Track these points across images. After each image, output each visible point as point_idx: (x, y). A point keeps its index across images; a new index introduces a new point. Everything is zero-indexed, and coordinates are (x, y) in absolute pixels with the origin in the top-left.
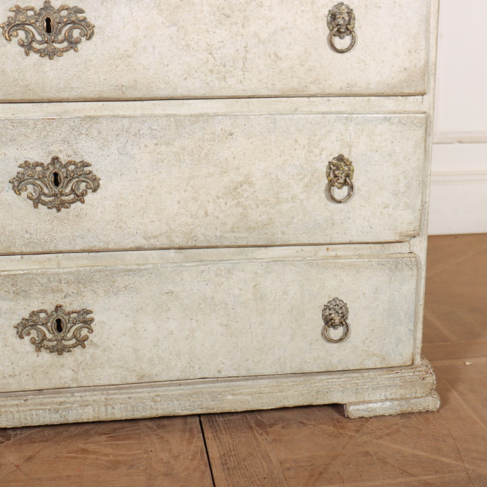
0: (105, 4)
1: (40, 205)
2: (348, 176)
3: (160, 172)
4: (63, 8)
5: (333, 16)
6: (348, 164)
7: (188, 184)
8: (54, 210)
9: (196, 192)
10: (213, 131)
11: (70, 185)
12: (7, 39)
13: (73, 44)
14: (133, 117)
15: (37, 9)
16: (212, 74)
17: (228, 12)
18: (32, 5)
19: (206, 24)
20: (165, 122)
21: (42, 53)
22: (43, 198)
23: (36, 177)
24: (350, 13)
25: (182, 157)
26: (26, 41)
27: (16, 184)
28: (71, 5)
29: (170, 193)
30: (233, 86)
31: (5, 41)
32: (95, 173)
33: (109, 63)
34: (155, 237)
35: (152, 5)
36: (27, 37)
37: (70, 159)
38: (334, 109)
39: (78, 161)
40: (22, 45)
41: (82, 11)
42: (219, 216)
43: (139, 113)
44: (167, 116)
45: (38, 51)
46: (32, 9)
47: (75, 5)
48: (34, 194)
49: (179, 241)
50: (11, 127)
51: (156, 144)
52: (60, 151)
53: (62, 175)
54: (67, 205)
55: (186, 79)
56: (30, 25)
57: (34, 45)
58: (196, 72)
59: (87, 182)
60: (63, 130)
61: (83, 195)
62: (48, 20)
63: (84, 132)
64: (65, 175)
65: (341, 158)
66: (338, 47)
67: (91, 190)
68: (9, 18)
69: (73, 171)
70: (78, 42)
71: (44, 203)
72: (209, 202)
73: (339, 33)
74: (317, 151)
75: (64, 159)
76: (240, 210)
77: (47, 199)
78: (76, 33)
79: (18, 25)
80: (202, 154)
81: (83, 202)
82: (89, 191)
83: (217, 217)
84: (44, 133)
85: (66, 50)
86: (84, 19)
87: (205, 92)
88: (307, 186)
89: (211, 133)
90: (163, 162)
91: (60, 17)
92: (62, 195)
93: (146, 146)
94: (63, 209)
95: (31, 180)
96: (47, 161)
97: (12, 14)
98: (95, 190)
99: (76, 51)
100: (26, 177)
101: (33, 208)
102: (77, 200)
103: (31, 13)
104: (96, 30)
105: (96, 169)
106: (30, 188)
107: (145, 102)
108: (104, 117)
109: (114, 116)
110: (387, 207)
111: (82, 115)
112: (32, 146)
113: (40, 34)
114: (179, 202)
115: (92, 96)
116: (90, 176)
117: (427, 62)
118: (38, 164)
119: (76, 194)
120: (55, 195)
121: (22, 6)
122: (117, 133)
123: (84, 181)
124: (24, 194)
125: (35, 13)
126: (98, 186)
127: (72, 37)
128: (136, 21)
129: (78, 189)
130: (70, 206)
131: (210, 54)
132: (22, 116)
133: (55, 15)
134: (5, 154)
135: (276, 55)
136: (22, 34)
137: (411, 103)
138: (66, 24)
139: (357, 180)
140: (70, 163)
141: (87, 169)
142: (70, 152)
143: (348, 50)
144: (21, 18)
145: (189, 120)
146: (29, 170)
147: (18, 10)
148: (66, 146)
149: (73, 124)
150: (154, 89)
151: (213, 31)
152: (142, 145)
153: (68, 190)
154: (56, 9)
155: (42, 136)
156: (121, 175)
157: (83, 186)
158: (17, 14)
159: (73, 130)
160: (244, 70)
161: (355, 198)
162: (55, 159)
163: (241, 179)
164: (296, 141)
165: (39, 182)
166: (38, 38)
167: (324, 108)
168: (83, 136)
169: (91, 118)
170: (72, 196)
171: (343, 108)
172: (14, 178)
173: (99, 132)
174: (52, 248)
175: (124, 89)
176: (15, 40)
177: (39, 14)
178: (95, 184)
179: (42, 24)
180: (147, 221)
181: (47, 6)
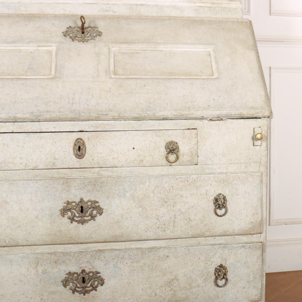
0: (108, 198)
1: (75, 292)
2: (225, 274)
3: (133, 276)
4: (89, 201)
5: (216, 200)
6: (225, 268)
7: (147, 281)
8: (82, 294)
9: (151, 284)
10: (159, 255)
11: (90, 282)
12: (62, 216)
13: (93, 217)
14: (121, 250)
15: (77, 202)
16: (158, 229)
17: (167, 200)
18: (75, 200)
19: (156, 206)
20: (136, 252)
21: (78, 222)
22: (77, 289)
23: (74, 279)
24: (224, 198)
25: (144, 268)
26: (71, 217)
27: (64, 283)
28: (93, 200)
29: (138, 285)
30: (169, 233)
31: (62, 217)
32: (102, 276)
33: (110, 225)
35: (131, 198)
36: (72, 215)
37: (90, 270)
38: (217, 242)
39: (94, 271)
40: (70, 219)
41: (98, 202)
42: (162, 295)
43: (123, 247)
44: (137, 249)
45: (77, 221)
46: (75, 202)
47: (94, 200)
48: (73, 287)
50: (63, 256)
51: (132, 262)
52: (86, 267)
53: (86, 278)
54: (89, 292)
55: (146, 232)
56: (74, 209)
57: (75, 218)
58: (151, 228)
59: (98, 281)
60: (87, 257)
61: (96, 287)
62: (82, 207)
63: (97, 258)
64: (88, 278)
65: (221, 266)
66: (219, 214)
67: (100, 285)
68: (64, 207)
69: (92, 276)
70: (95, 216)
71: (78, 291)
72: (157, 289)
73: (219, 208)
74: (209, 263)
75: (87, 270)
76: (172, 292)
77: (79, 290)
78: (95, 212)
79: (68, 210)
80: (154, 267)
81: (96, 291)
82: (99, 285)
83: (161, 296)
84: (78, 258)
85: (90, 220)
86: (99, 206)
87: (155, 238)
88: (205, 280)
89: (158, 256)
90: (135, 270)
91: (88, 205)
92: (86, 287)
93: (127, 263)
94: (86, 294)
95: (72, 281)
96: (79, 271)
97: (65, 205)
98: (102, 285)
99: (94, 220)
100: (69, 280)
101: (72, 294)
102: (93, 290)
103: (74, 204)
104: (104, 211)
105: (103, 275)
106: (71, 284)
107: (126, 242)
108: (107, 250)
109: (112, 250)
110: (244, 288)
111: (96, 249)
112: (72, 264)
113: (78, 213)
114: (142, 289)
115: (101, 241)
116: (100, 278)
117: (262, 219)
118: (75, 273)
119: (93, 287)
120: (83, 288)
121: (70, 201)
122: (113, 257)
123: (97, 281)
124: (68, 287)
125: (76, 204)
126: (104, 283)
127: (93, 214)
128: (123, 206)
129: (94, 284)
130: (90, 293)
131: (158, 219)
132: (68, 250)
133: (85, 205)
134: (60, 269)
135: (189, 219)
136: (69, 214)
137: (255, 238)
138: (90, 208)
139: (229, 276)
140: (90, 272)
141: (98, 275)
142: (91, 267)
143: (224, 215)
144: (70, 206)
145: (148, 251)
146: (71, 276)
147: (68, 203)
148: (89, 264)
149: (92, 254)
150: (131, 237)
151: (159, 209)
152: (125, 263)
153: (89, 285)
154: (86, 202)
155: (77, 260)
156: (115, 277)
157: (96, 283)
158: (68, 204)
159: (92, 257)
160: (174, 226)
161: (229, 285)
162: (83, 271)
163: (173, 277)
164: (199, 259)
165: (75, 282)
166: (77, 215)
167: (213, 242)
168: (97, 259)
169: (100, 251)
170: (91, 288)
171: (222, 242)
172: (64, 280)
173: (105, 257)
175: (117, 237)
176: (66, 216)
177: (78, 205)
178: (102, 282)
179: (79, 209)
180: (127, 299)
181: (82, 200)
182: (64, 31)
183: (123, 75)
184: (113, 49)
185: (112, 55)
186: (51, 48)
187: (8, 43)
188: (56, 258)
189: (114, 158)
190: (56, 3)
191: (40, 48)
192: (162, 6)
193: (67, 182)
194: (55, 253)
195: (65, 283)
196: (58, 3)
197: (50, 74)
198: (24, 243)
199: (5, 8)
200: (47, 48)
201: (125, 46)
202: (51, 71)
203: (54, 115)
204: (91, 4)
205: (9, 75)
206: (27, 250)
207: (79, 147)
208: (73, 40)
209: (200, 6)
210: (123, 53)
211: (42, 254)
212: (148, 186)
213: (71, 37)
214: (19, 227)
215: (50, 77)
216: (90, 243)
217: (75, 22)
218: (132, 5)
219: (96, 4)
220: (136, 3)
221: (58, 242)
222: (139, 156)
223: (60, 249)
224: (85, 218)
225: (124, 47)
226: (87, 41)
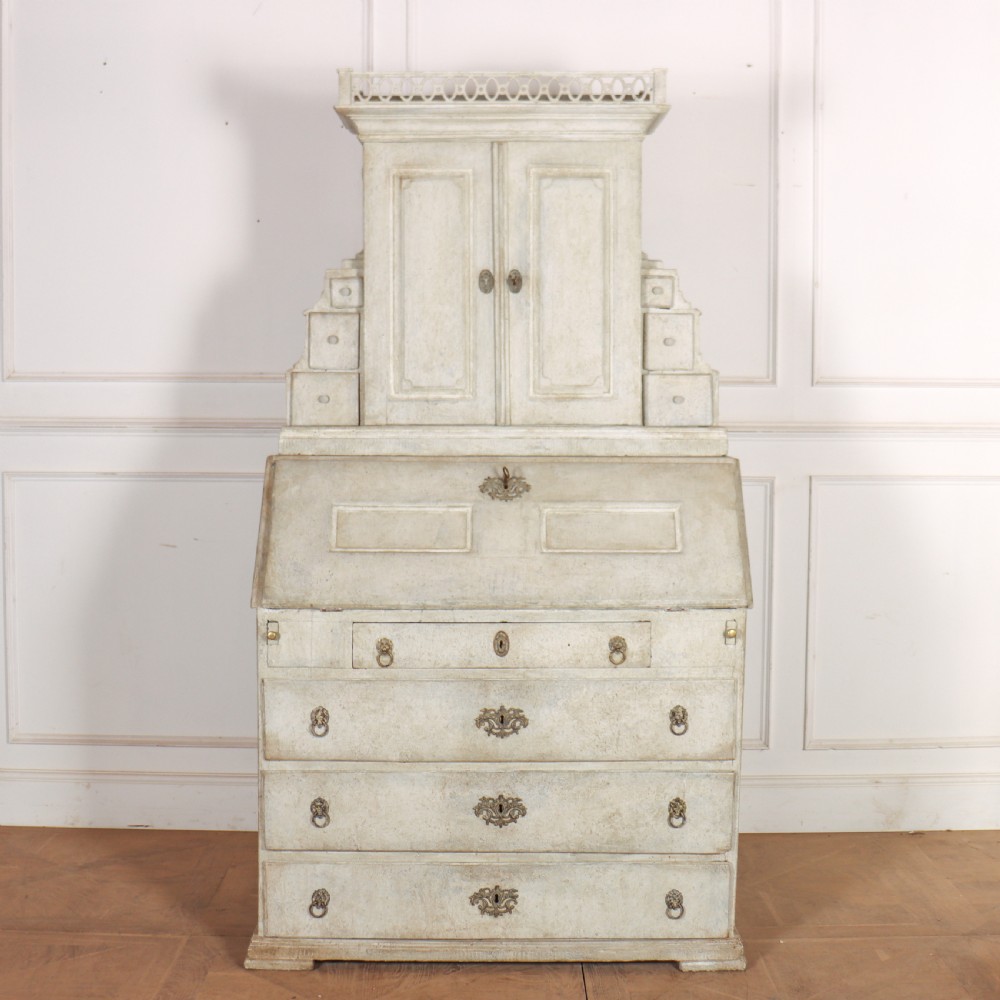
0: (535, 707)
1: (490, 823)
2: (682, 811)
3: (563, 806)
4: (511, 709)
5: (673, 714)
6: (683, 803)
7: (580, 814)
8: (498, 826)
9: (585, 818)
10: (597, 781)
11: (509, 812)
13: (515, 730)
15: (496, 710)
16: (597, 748)
17: (608, 711)
18: (494, 708)
19: (595, 718)
21: (497, 735)
22: (492, 819)
23: (489, 806)
24: (684, 711)
25: (577, 797)
26: (489, 728)
28: (516, 708)
29: (569, 819)
30: (611, 754)
31: (477, 728)
32: (524, 805)
33: (536, 741)
34: (559, 845)
35: (563, 708)
36: (489, 726)
37: (509, 796)
38: (674, 769)
39: (514, 797)
40: (487, 731)
41: (522, 711)
42: (600, 834)
43: (552, 769)
44: (570, 772)
45: (495, 734)
46: (494, 710)
47: (518, 708)
48: (487, 817)
49: (573, 848)
50: (476, 777)
51: (562, 789)
52: (504, 792)
53: (504, 806)
54: (506, 824)
55: (581, 750)
56: (492, 719)
57: (493, 730)
58: (588, 746)
59: (519, 811)
60: (507, 779)
61: (516, 818)
62: (502, 717)
63: (519, 780)
64: (506, 806)
65: (678, 800)
66: (677, 732)
67: (521, 815)
68: (480, 715)
69: (511, 804)
70: (518, 728)
71: (493, 822)
72: (593, 825)
73: (677, 724)
74: (662, 795)
75: (506, 796)
76: (613, 830)
77: (494, 820)
78: (518, 724)
79: (485, 719)
80: (590, 796)
81: (516, 822)
83: (598, 835)
85: (511, 733)
86: (523, 715)
87: (593, 758)
88: (655, 817)
89: (596, 783)
90: (565, 799)
91: (510, 715)
92: (503, 817)
93: (555, 790)
94: (503, 826)
95: (486, 808)
96: (496, 797)
97: (482, 713)
98: (523, 815)
99: (517, 734)
100: (483, 807)
101: (485, 825)
102: (512, 821)
103: (492, 712)
104: (529, 722)
105: (525, 803)
106: (485, 813)
107: (556, 763)
108: (531, 771)
109: (537, 771)
110: (708, 831)
111: (518, 770)
112: (487, 788)
113: (497, 724)
114: (574, 824)
115: (525, 760)
116: (521, 807)
117: (735, 740)
118: (490, 799)
119: (512, 817)
120: (500, 818)
121: (488, 708)
122: (539, 781)
123: (517, 810)
124: (481, 816)
125: (495, 712)
126: (526, 813)
127: (515, 726)
128: (553, 717)
129: (513, 814)
130: (508, 825)
131: (597, 736)
132: (483, 770)
133: (507, 714)
134: (472, 792)
135: (637, 736)
136: (487, 724)
137: (725, 766)
138: (512, 718)
139: (688, 813)
140: (509, 799)
141: (519, 803)
142: (510, 792)
143: (682, 734)
144: (487, 715)
145: (583, 775)
146: (485, 802)
147: (486, 711)
148: (508, 788)
149: (513, 775)
150: (562, 756)
151: (599, 722)
153: (507, 815)
154: (507, 710)
155: (494, 782)
156: (540, 807)
157: (516, 812)
158: (485, 713)
159: (513, 779)
160: (617, 745)
161: (687, 825)
162: (501, 797)
163: (614, 811)
164: (649, 789)
165: (490, 809)
166: (496, 726)
167: (668, 768)
168: (518, 783)
169: (523, 772)
170: (509, 819)
171: (680, 768)
172: (476, 807)
173: (528, 781)
174: (495, 849)
175: (544, 756)
176: (482, 727)
177: (498, 713)
178: (523, 812)
179: (498, 719)
180: (554, 835)
181: (502, 709)
182: (481, 484)
183: (557, 549)
184: (546, 511)
185: (544, 520)
186: (464, 510)
187: (410, 502)
188: (468, 779)
189: (544, 657)
190: (469, 439)
191: (451, 510)
192: (613, 440)
193: (485, 684)
194: (466, 773)
195: (478, 811)
196: (471, 438)
197: (465, 547)
198: (430, 759)
199: (401, 446)
200: (461, 510)
201: (560, 506)
202: (466, 542)
203: (471, 603)
204: (515, 438)
205: (413, 548)
206: (432, 767)
207: (501, 643)
208: (493, 498)
209: (668, 439)
210: (558, 516)
211: (451, 772)
212: (586, 693)
213: (490, 494)
214: (424, 738)
215: (465, 551)
216: (511, 761)
217: (496, 471)
218: (571, 438)
219: (522, 438)
220: (577, 436)
221: (472, 758)
222: (575, 654)
223: (473, 767)
224: (507, 731)
225: (560, 508)
226: (512, 500)
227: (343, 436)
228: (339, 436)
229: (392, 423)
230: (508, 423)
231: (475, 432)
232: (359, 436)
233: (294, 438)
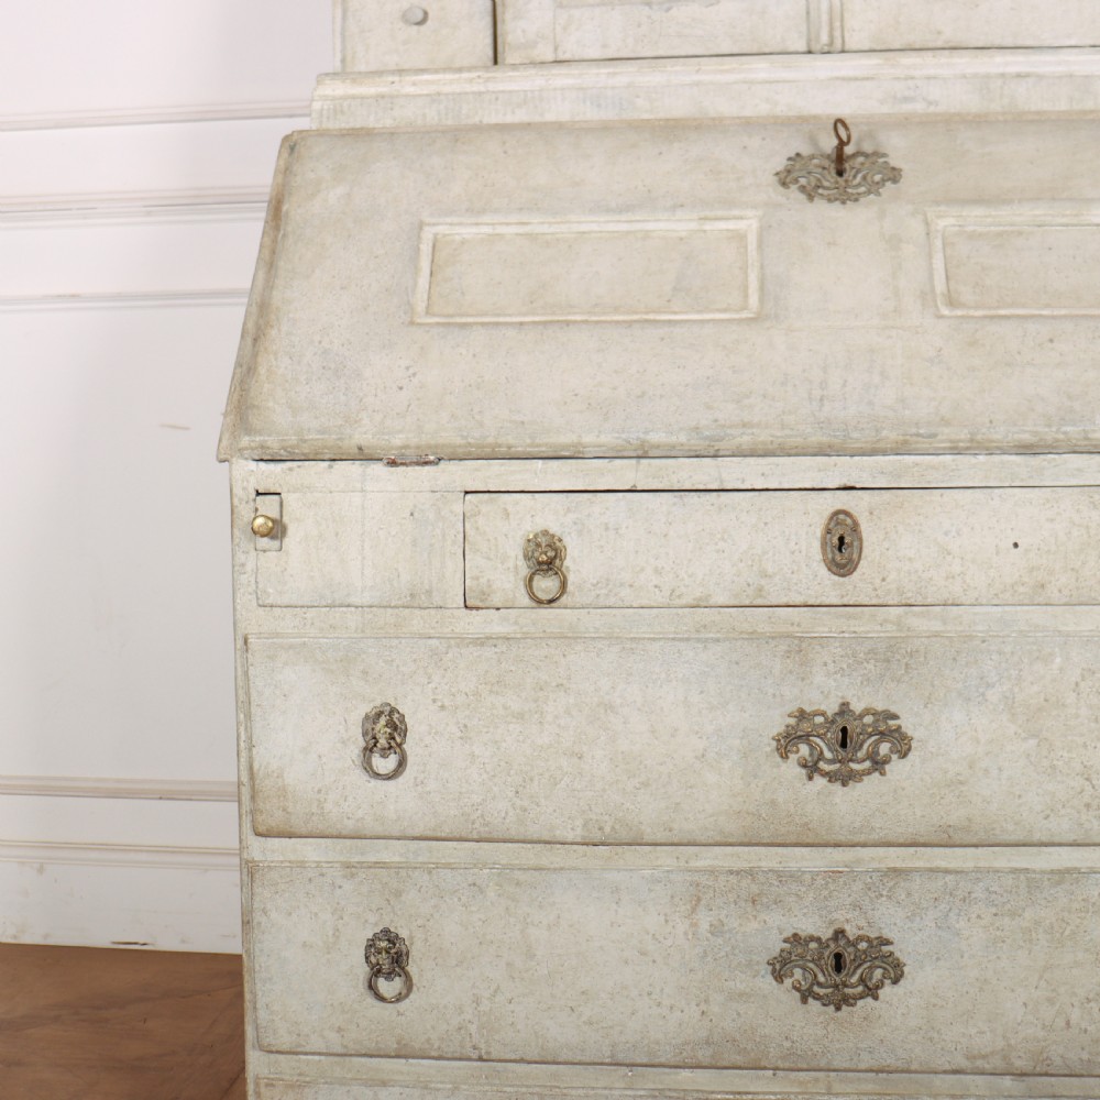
0: (929, 706)
1: (810, 1000)
3: (998, 958)
4: (867, 712)
7: (1041, 978)
8: (832, 1008)
9: (1053, 990)
10: (1085, 897)
11: (859, 972)
12: (782, 757)
13: (879, 764)
14: (962, 872)
15: (830, 714)
16: (1088, 810)
18: (823, 708)
19: (1082, 735)
20: (1010, 882)
21: (831, 777)
22: (816, 989)
23: (809, 958)
25: (1034, 934)
26: (809, 759)
27: (778, 967)
28: (880, 707)
29: (1013, 991)
31: (779, 759)
32: (898, 954)
33: (931, 792)
34: (984, 1057)
35: (1002, 707)
36: (811, 755)
37: (861, 932)
39: (872, 936)
40: (805, 766)
41: (895, 717)
42: (1089, 1028)
43: (970, 865)
44: (1014, 871)
45: (825, 774)
46: (823, 714)
47: (884, 708)
48: (803, 983)
49: (1019, 1064)
50: (776, 883)
51: (995, 915)
52: (847, 921)
53: (848, 957)
54: (852, 1001)
55: (1047, 817)
56: (818, 736)
57: (822, 765)
58: (1064, 806)
59: (885, 969)
60: (855, 889)
61: (877, 988)
62: (844, 730)
63: (884, 893)
64: (852, 957)
67: (889, 981)
68: (787, 726)
69: (864, 952)
70: (887, 761)
71: (817, 997)
72: (1073, 1005)
75: (851, 932)
77: (822, 991)
78: (884, 748)
79: (800, 737)
80: (1067, 933)
81: (876, 998)
82: (887, 982)
83: (1086, 1031)
84: (826, 893)
85: (868, 772)
86: (900, 727)
87: (1076, 838)
89: (1083, 900)
90: (1003, 942)
91: (864, 725)
92: (845, 985)
93: (979, 917)
94: (844, 1007)
95: (801, 963)
96: (826, 934)
97: (792, 721)
98: (895, 982)
99: (882, 774)
100: (793, 958)
101: (799, 1003)
102: (868, 995)
103: (819, 720)
104: (914, 744)
105: (900, 950)
106: (798, 973)
107: (980, 849)
108: (917, 870)
109: (931, 870)
111: (883, 866)
112: (805, 911)
113: (830, 749)
114: (1025, 1004)
115: (901, 841)
116: (891, 959)
118: (812, 939)
119: (866, 986)
120: (836, 986)
121: (808, 709)
122: (936, 895)
123: (880, 967)
124: (788, 982)
125: (826, 719)
126: (902, 975)
127: (878, 754)
128: (976, 731)
129: (871, 979)
130: (855, 1004)
131: (1087, 779)
132: (793, 866)
133: (856, 723)
134: (765, 922)
136: (804, 749)
138: (871, 735)
140: (860, 939)
141: (885, 949)
142: (863, 923)
144: (806, 726)
145: (1049, 879)
146: (799, 947)
147: (802, 715)
148: (856, 913)
149: (869, 880)
150: (997, 832)
151: (1093, 745)
152: (974, 916)
153: (854, 979)
154: (857, 713)
155: (822, 897)
156: (938, 959)
157: (878, 973)
158: (800, 720)
159: (870, 889)
162: (839, 934)
165: (811, 965)
166: (828, 755)
168: (884, 899)
169: (897, 872)
170: (860, 988)
172: (775, 958)
173: (909, 894)
174: (823, 1064)
175: (951, 830)
176: (793, 757)
177: (833, 722)
178: (896, 972)
179: (834, 735)
180: (973, 1031)
181: (844, 709)
182: (780, 168)
183: (977, 307)
184: (942, 223)
185: (938, 243)
186: (740, 225)
187: (608, 210)
188: (755, 889)
189: (950, 577)
190: (745, 82)
191: (708, 226)
192: (1087, 77)
193: (799, 648)
194: (751, 873)
195: (780, 968)
196: (752, 82)
197: (744, 308)
198: (660, 836)
199: (588, 103)
200: (731, 225)
201: (978, 211)
202: (746, 296)
203: (763, 436)
204: (856, 79)
205: (616, 310)
206: (666, 858)
207: (841, 539)
208: (811, 198)
210: (972, 236)
211: (712, 872)
212: (1061, 669)
213: (803, 189)
214: (646, 785)
215: (744, 315)
216: (864, 845)
217: (813, 140)
218: (988, 76)
219: (873, 78)
220: (1001, 70)
221: (766, 836)
222: (1032, 570)
223: (769, 858)
224: (854, 766)
225: (975, 217)
226: (856, 200)
227: (456, 88)
228: (446, 89)
229: (567, 56)
230: (838, 45)
231: (761, 69)
232: (491, 87)
233: (344, 98)
